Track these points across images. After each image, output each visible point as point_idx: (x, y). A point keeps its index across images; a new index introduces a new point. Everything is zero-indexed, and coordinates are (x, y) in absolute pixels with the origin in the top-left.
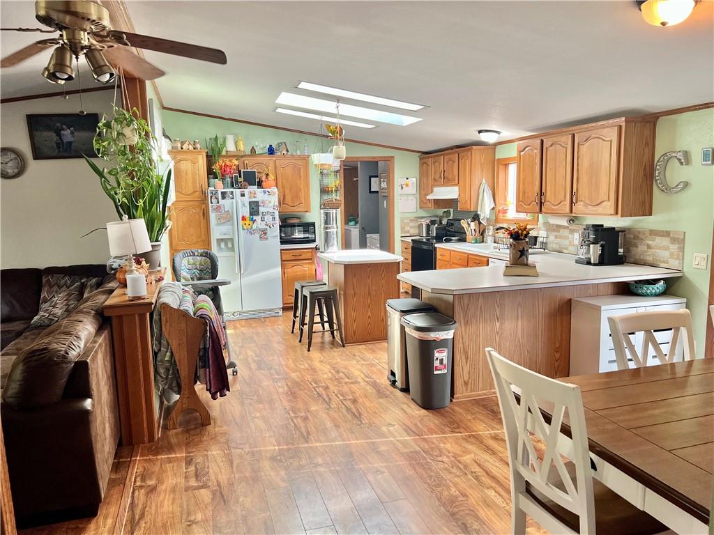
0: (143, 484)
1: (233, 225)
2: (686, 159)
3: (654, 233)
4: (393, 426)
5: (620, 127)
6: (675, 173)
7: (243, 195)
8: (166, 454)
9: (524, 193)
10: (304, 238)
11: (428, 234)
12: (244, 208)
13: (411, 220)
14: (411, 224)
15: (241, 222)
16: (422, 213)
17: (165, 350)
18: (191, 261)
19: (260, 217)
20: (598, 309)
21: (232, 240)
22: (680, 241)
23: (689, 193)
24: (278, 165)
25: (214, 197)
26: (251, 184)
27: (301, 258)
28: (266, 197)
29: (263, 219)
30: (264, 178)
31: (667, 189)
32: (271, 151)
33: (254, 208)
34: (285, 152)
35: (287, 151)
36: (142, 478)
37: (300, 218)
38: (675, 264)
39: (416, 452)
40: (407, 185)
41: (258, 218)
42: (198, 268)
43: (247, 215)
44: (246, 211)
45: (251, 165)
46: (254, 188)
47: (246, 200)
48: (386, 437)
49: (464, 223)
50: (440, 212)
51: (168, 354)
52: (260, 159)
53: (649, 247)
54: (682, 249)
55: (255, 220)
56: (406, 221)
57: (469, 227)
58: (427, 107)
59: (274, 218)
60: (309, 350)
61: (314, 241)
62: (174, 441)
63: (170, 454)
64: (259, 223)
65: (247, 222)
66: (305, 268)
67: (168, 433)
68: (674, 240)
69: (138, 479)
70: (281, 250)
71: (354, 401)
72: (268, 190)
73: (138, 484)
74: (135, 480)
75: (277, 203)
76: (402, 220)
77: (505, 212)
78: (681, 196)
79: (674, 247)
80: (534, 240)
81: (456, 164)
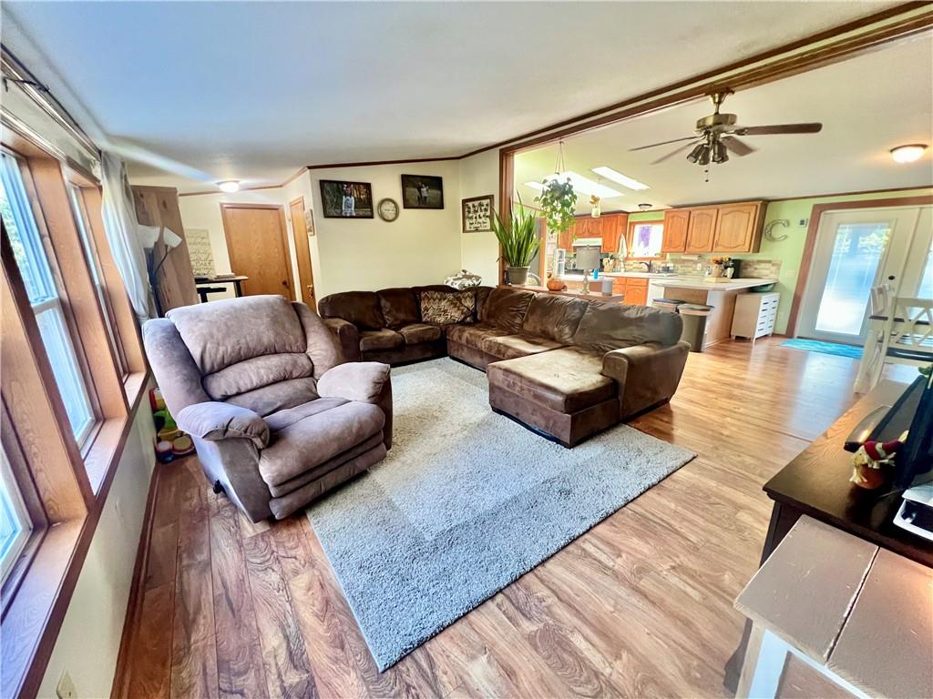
2: (788, 223)
3: (760, 262)
5: (757, 206)
6: (779, 232)
9: (670, 241)
20: (759, 298)
22: (778, 265)
23: (787, 240)
31: (772, 239)
38: (773, 276)
53: (756, 269)
54: (779, 269)
57: (608, 263)
68: (773, 265)
77: (635, 253)
78: (782, 243)
79: (774, 268)
80: (667, 270)
81: (601, 225)
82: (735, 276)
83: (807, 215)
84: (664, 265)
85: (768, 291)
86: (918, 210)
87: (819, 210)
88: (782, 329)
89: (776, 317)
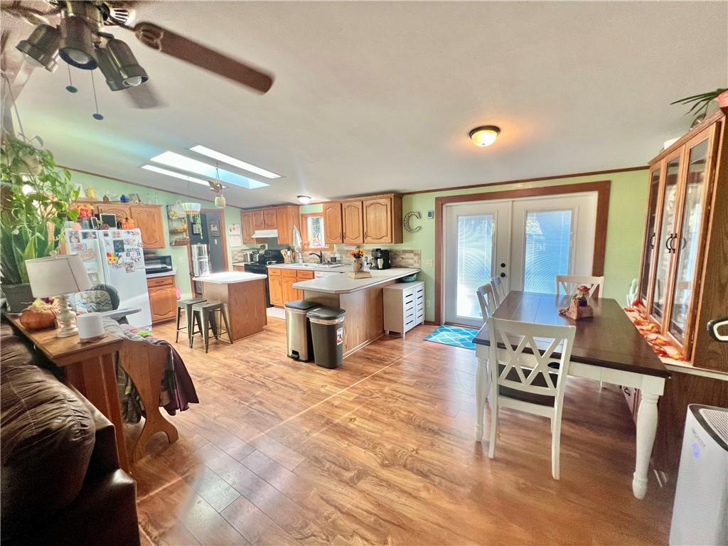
0: (162, 531)
1: (97, 261)
2: (419, 216)
3: (405, 252)
4: (326, 386)
5: (391, 199)
6: (415, 223)
7: (106, 235)
8: (160, 487)
9: (330, 233)
10: (162, 268)
11: (252, 260)
12: (108, 246)
13: (239, 252)
14: (239, 254)
15: (107, 258)
16: (245, 247)
17: (124, 385)
18: (85, 296)
19: (125, 253)
20: (401, 291)
21: (96, 275)
22: (418, 255)
23: (421, 231)
24: (133, 211)
25: (73, 237)
26: (112, 225)
27: (163, 283)
28: (130, 236)
29: (128, 255)
30: (124, 221)
31: (410, 230)
32: (124, 199)
33: (119, 247)
34: (137, 201)
35: (140, 201)
36: (153, 525)
37: (154, 253)
38: (417, 265)
39: (356, 398)
40: (234, 229)
41: (123, 254)
42: (94, 301)
43: (112, 251)
44: (111, 249)
45: (106, 211)
46: (115, 229)
47: (110, 239)
48: (329, 395)
49: (283, 252)
50: (259, 246)
51: (129, 388)
52: (115, 206)
53: (403, 258)
54: (420, 258)
55: (121, 256)
56: (236, 252)
57: (286, 254)
58: (283, 177)
59: (139, 254)
60: (207, 352)
61: (171, 270)
62: (152, 470)
63: (163, 484)
64: (124, 258)
65: (112, 258)
66: (167, 291)
67: (137, 466)
68: (415, 254)
69: (150, 528)
70: (147, 279)
71: (282, 379)
72: (133, 231)
73: (155, 533)
74: (146, 531)
75: (141, 241)
76: (232, 252)
77: (308, 244)
78: (418, 233)
79: (416, 258)
80: (334, 260)
81: (274, 216)
82: (387, 266)
83: (432, 208)
84: (332, 256)
85: (413, 281)
86: (510, 203)
87: (440, 203)
88: (432, 318)
89: (425, 305)
